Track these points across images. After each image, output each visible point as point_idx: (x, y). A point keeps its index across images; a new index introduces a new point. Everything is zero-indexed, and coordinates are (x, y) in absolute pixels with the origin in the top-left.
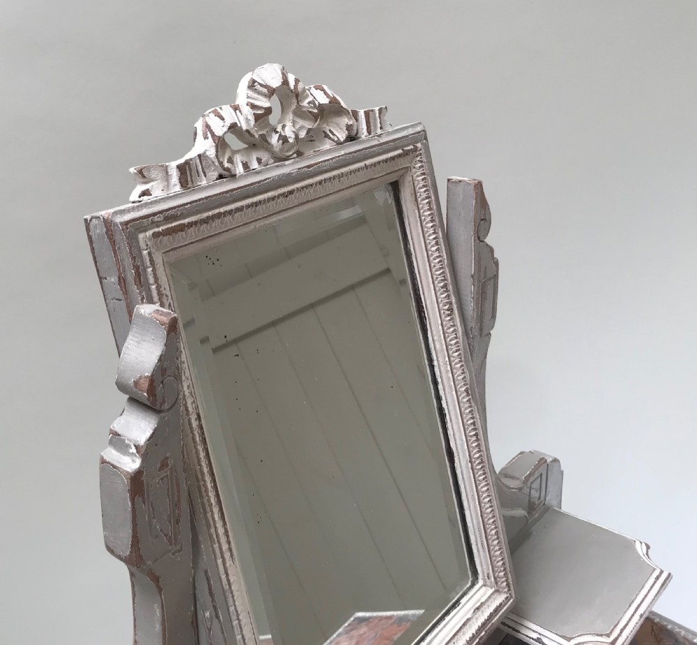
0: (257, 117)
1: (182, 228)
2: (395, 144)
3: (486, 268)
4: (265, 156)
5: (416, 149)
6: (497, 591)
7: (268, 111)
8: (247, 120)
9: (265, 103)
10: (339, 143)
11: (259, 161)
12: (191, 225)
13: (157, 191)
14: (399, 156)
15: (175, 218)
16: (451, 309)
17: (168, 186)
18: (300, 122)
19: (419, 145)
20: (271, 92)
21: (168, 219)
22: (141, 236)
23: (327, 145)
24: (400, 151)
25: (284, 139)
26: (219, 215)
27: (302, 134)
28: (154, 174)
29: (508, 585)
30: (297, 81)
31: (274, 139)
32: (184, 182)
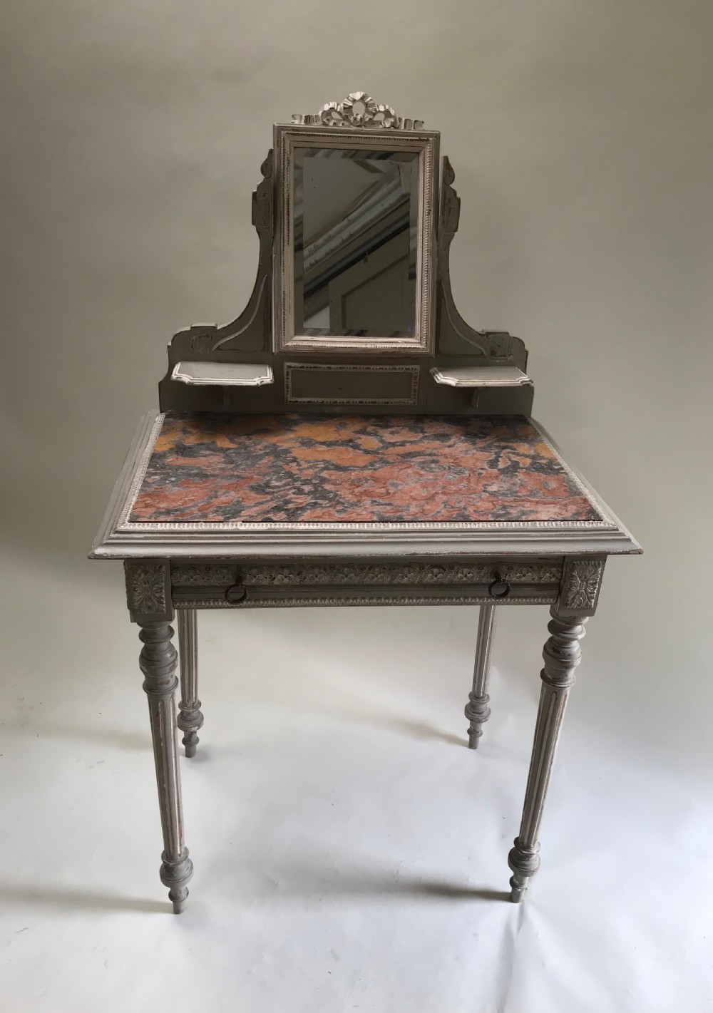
0: (345, 108)
1: (298, 135)
2: (414, 135)
3: (450, 199)
4: (346, 123)
5: (428, 140)
6: (420, 343)
7: (351, 107)
8: (341, 109)
9: (350, 104)
10: (385, 127)
11: (343, 124)
12: (302, 135)
13: (297, 122)
14: (416, 140)
15: (297, 131)
16: (429, 213)
17: (301, 121)
18: (367, 115)
19: (431, 139)
20: (354, 101)
21: (293, 130)
22: (282, 132)
23: (381, 126)
24: (417, 138)
25: (355, 119)
26: (314, 135)
27: (367, 120)
28: (298, 117)
29: (426, 343)
30: (371, 100)
31: (352, 119)
32: (306, 122)
